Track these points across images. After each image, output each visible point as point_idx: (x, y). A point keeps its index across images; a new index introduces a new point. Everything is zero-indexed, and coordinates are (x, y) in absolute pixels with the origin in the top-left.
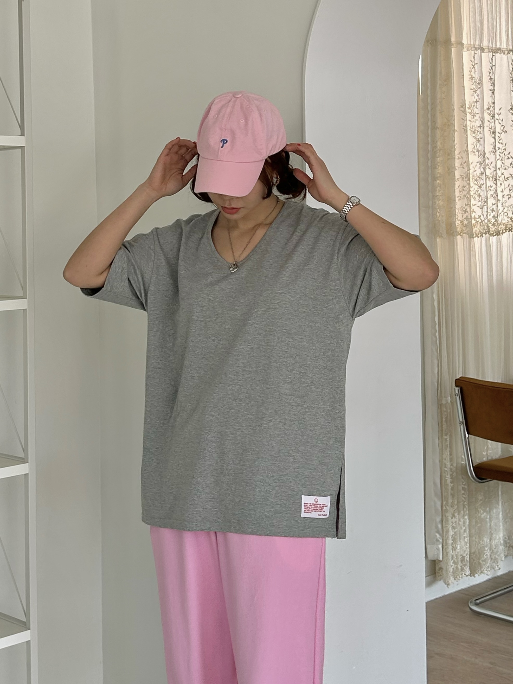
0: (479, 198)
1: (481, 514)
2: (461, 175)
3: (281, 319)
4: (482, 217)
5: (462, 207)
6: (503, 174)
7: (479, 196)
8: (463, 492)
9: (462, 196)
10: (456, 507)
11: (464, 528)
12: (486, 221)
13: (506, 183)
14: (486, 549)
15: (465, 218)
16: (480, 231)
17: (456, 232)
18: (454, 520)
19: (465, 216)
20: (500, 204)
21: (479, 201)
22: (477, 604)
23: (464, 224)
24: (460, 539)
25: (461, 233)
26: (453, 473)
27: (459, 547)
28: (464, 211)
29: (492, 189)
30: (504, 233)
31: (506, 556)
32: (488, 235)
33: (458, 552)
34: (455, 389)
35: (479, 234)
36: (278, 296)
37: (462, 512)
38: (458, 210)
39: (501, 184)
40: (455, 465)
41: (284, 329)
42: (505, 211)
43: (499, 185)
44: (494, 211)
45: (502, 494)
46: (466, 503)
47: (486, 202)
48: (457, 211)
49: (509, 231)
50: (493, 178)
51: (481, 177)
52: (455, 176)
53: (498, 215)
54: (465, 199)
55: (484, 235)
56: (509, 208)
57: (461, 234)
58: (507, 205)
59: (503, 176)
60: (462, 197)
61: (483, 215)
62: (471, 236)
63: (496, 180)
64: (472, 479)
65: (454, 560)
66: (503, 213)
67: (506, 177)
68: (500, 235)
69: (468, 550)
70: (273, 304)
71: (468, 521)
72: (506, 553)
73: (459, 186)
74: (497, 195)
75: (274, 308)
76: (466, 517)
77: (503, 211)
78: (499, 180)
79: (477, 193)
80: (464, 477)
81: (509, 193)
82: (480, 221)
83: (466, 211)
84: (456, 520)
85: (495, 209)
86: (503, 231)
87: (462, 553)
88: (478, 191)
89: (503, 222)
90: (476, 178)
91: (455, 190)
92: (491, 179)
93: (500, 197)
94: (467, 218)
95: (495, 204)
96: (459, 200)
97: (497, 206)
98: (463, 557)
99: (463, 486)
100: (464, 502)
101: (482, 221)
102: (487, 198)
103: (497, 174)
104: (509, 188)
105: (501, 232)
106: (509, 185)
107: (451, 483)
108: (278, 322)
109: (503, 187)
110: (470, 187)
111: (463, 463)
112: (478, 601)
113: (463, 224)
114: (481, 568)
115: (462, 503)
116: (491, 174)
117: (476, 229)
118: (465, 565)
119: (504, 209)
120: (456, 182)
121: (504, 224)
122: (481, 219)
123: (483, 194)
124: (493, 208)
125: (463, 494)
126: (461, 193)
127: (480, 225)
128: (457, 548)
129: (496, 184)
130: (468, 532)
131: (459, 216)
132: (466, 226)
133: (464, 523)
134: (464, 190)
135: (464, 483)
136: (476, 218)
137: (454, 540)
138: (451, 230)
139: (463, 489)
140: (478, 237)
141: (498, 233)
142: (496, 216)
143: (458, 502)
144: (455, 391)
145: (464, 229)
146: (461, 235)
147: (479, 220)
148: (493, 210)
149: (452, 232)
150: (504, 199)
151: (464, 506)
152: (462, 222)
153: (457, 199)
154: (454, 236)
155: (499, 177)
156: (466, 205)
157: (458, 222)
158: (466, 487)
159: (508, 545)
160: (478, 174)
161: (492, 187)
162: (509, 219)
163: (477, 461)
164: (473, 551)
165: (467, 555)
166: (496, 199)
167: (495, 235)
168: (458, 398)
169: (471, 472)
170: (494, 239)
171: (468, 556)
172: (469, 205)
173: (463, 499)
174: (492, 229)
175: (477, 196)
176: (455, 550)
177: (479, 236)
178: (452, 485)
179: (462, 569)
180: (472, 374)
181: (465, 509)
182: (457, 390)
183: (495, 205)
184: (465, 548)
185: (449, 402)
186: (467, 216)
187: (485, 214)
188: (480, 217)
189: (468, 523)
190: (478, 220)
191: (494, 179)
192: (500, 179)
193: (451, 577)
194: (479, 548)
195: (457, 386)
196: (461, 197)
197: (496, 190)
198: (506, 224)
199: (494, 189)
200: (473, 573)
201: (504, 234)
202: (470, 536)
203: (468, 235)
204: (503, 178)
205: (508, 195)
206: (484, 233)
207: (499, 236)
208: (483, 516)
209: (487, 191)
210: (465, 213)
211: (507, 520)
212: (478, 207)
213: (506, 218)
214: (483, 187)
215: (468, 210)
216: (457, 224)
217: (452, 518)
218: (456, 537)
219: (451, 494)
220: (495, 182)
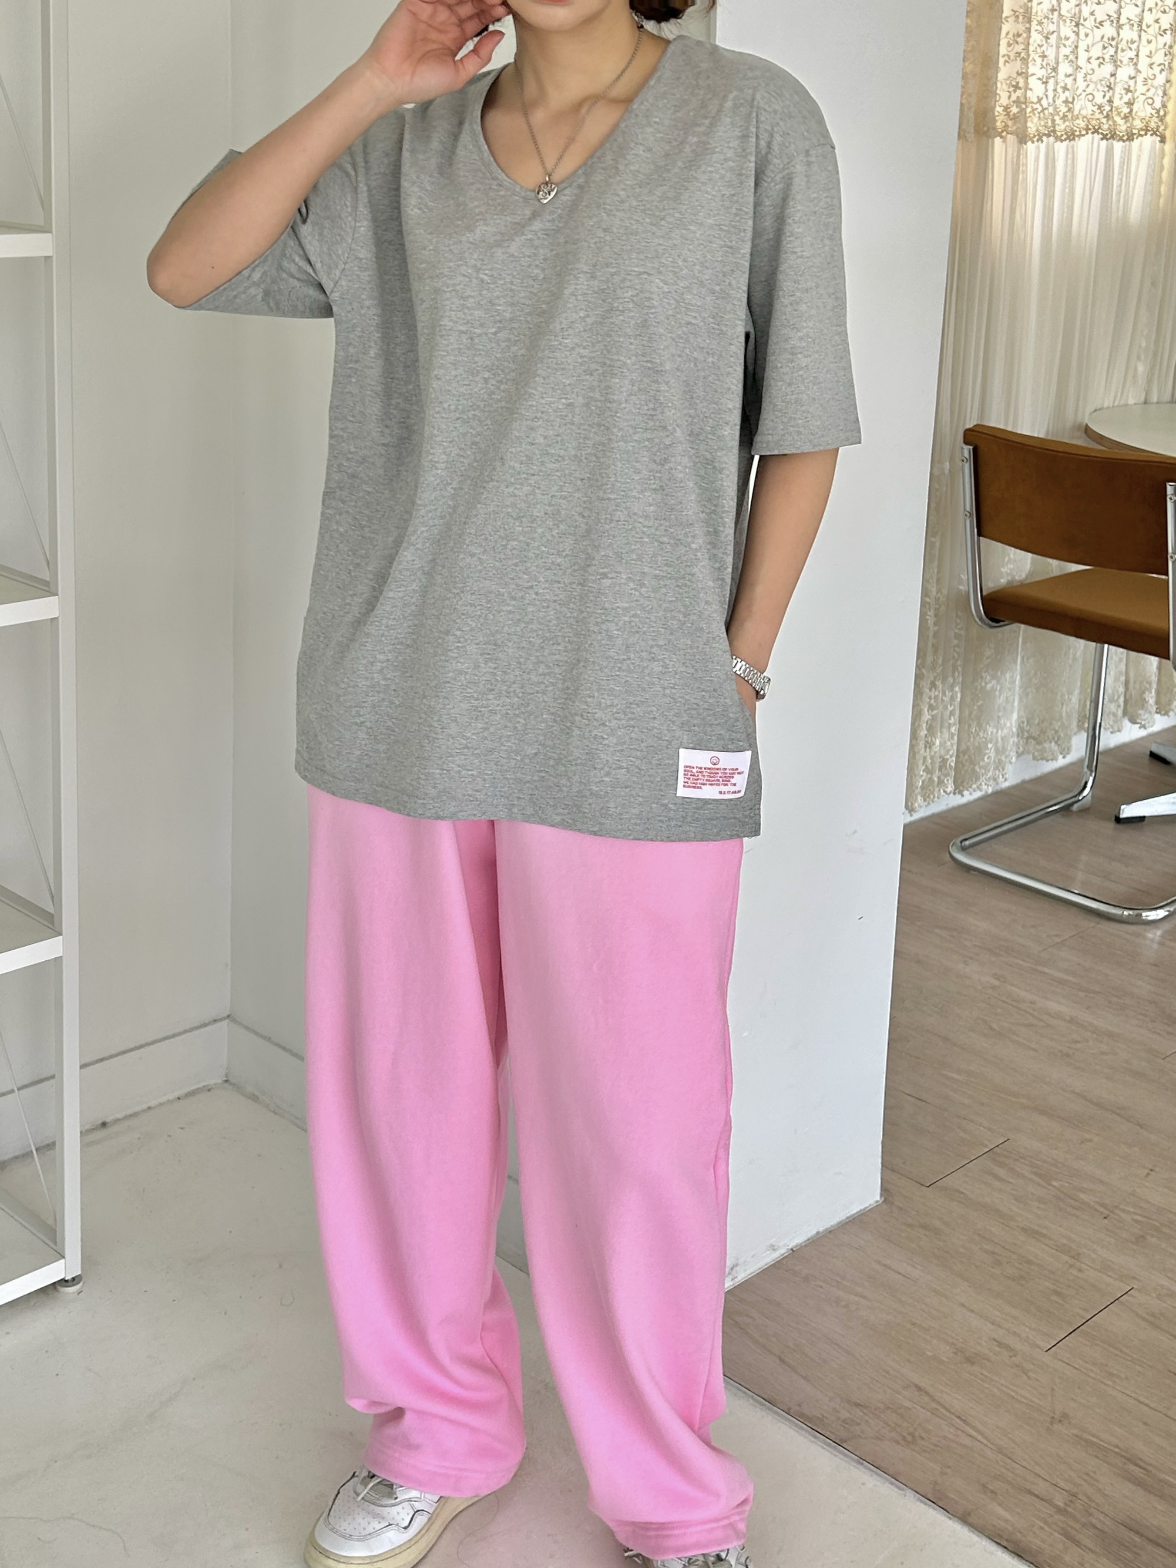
0: (1043, 61)
1: (986, 683)
2: (1013, 10)
3: (640, 335)
4: (1045, 103)
5: (1010, 77)
6: (1092, 14)
7: (1044, 56)
8: (956, 642)
9: (1012, 55)
10: (939, 670)
11: (950, 708)
12: (1051, 110)
13: (1098, 33)
14: (990, 746)
15: (1014, 102)
16: (1037, 130)
17: (995, 128)
18: (933, 693)
19: (1014, 97)
20: (1080, 76)
21: (1042, 67)
22: (964, 849)
23: (1012, 113)
24: (942, 726)
25: (1002, 131)
26: (940, 606)
27: (938, 742)
28: (1013, 86)
29: (1068, 43)
30: (1084, 135)
31: (1019, 755)
32: (1052, 139)
33: (935, 753)
34: (962, 448)
35: (1035, 136)
36: (630, 281)
37: (951, 680)
38: (1002, 84)
39: (1087, 35)
40: (945, 591)
41: (647, 361)
42: (1089, 91)
43: (1082, 35)
44: (1068, 90)
45: (1024, 643)
46: (959, 663)
47: (1055, 69)
48: (999, 85)
49: (1093, 133)
50: (1072, 20)
51: (1051, 16)
52: (1002, 12)
53: (1074, 99)
54: (1019, 62)
55: (1045, 138)
56: (1099, 86)
57: (1004, 134)
58: (1094, 78)
59: (1092, 18)
60: (1012, 58)
61: (1047, 96)
62: (1023, 139)
63: (1077, 25)
64: (977, 620)
65: (926, 766)
66: (1084, 94)
67: (1098, 21)
68: (1074, 139)
69: (955, 747)
70: (618, 298)
71: (959, 695)
72: (1021, 749)
73: (1007, 34)
74: (1077, 58)
75: (621, 308)
76: (957, 689)
77: (1084, 91)
78: (1083, 25)
79: (1038, 49)
80: (959, 613)
81: (1100, 55)
82: (1040, 109)
83: (1017, 87)
84: (937, 693)
85: (1069, 86)
86: (1080, 132)
87: (943, 752)
88: (1040, 46)
89: (1084, 113)
90: (1039, 19)
91: (999, 40)
92: (1068, 21)
93: (1082, 62)
94: (1017, 102)
95: (1070, 75)
96: (1006, 61)
97: (1075, 80)
98: (944, 761)
99: (957, 631)
100: (957, 660)
101: (1043, 111)
102: (1057, 63)
103: (1080, 11)
104: (1101, 44)
105: (1077, 133)
106: (1103, 37)
107: (935, 624)
108: (631, 344)
109: (1089, 40)
110: (1029, 37)
111: (961, 587)
112: (967, 843)
113: (1008, 114)
114: (977, 779)
115: (951, 662)
116: (1068, 11)
117: (1032, 126)
118: (946, 775)
119: (1088, 86)
120: (1003, 26)
121: (1085, 117)
122: (1041, 105)
123: (1051, 53)
124: (1066, 84)
125: (957, 646)
126: (1010, 49)
127: (1039, 118)
128: (934, 744)
129: (1077, 34)
130: (957, 716)
131: (1003, 96)
132: (1015, 118)
133: (952, 698)
134: (1017, 43)
135: (959, 627)
136: (1032, 103)
137: (930, 729)
138: (984, 126)
139: (957, 636)
140: (1033, 142)
141: (1071, 136)
142: (1070, 100)
143: (943, 661)
144: (962, 453)
145: (1010, 123)
146: (1002, 137)
147: (1038, 106)
148: (1065, 88)
149: (985, 129)
150: (1089, 66)
151: (955, 668)
152: (1006, 108)
153: (1001, 60)
154: (988, 137)
155: (1085, 20)
156: (1018, 74)
157: (999, 109)
158: (963, 633)
159: (1026, 735)
160: (1045, 11)
161: (1068, 39)
162: (1095, 108)
163: (990, 586)
164: (963, 747)
165: (951, 756)
166: (1074, 65)
167: (1065, 140)
168: (967, 466)
169: (976, 607)
170: (1061, 148)
171: (954, 759)
172: (1025, 75)
173: (956, 655)
174: (1061, 126)
175: (1040, 56)
176: (930, 748)
177: (1035, 139)
178: (936, 628)
179: (941, 782)
180: (996, 421)
181: (956, 674)
182: (967, 450)
183: (1072, 77)
184: (949, 743)
185: (947, 472)
186: (1018, 97)
187: (1051, 94)
188: (1040, 100)
189: (959, 699)
190: (1035, 106)
191: (1074, 23)
192: (1086, 23)
193: (919, 798)
194: (977, 744)
195: (966, 442)
196: (1009, 57)
197: (1076, 47)
198: (1089, 117)
199: (1073, 43)
200: (959, 789)
201: (1082, 138)
202: (960, 722)
203: (1017, 136)
204: (1093, 23)
205: (1098, 58)
206: (1045, 135)
207: (1072, 142)
208: (989, 686)
209: (1058, 48)
210: (1015, 91)
211: (1029, 690)
212: (1039, 79)
213: (1089, 105)
214: (1053, 39)
215: (1021, 84)
216: (997, 114)
217: (930, 690)
218: (934, 724)
219: (933, 645)
220: (1075, 29)
